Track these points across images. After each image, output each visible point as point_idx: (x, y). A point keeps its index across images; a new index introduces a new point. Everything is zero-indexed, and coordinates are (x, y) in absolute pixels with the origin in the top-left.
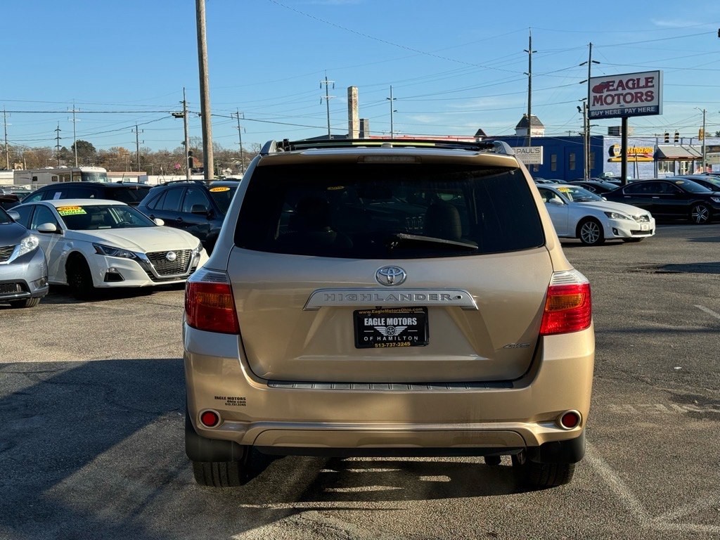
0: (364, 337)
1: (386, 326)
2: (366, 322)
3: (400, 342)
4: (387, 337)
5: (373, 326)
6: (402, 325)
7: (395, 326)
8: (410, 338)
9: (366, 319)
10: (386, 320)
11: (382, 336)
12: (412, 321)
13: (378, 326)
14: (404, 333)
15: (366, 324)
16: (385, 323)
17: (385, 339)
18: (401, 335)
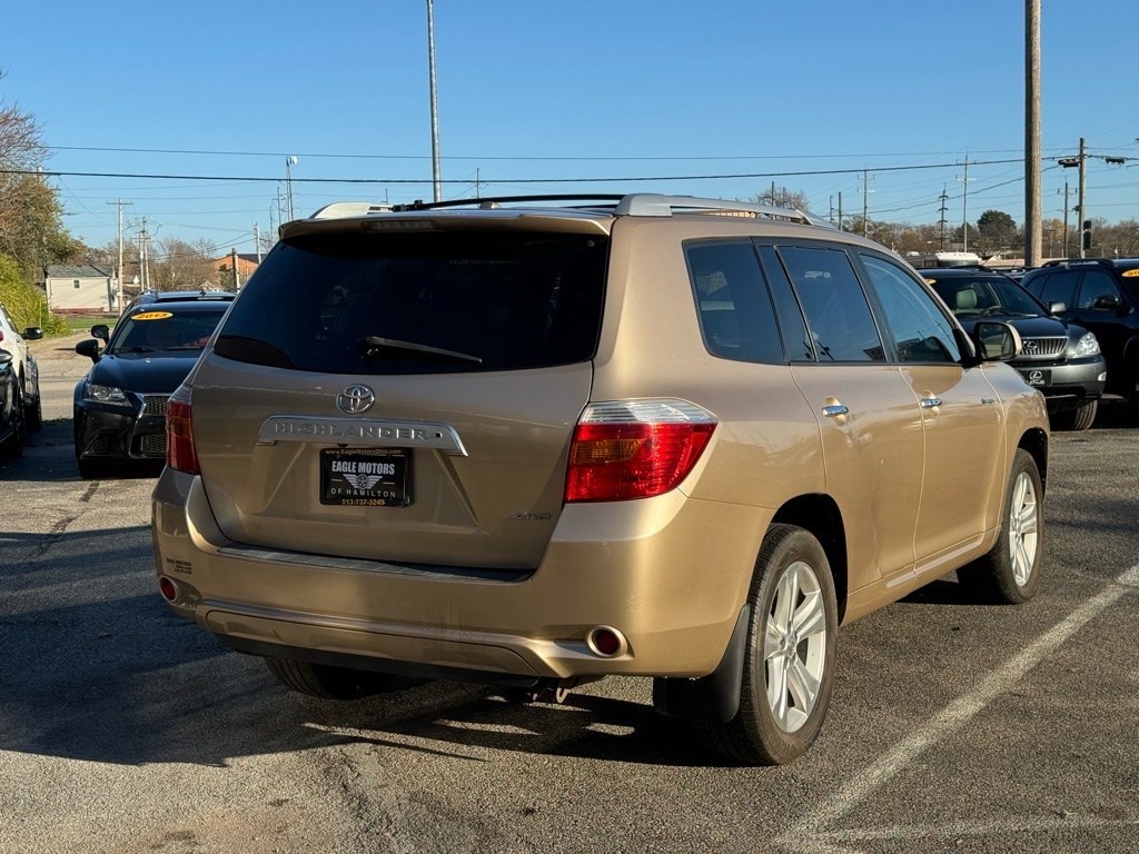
0: (332, 490)
1: (357, 474)
2: (334, 466)
3: (373, 498)
4: (358, 490)
5: (342, 473)
6: (377, 474)
7: (368, 475)
8: (386, 493)
9: (334, 463)
10: (357, 466)
11: (352, 488)
12: (388, 469)
13: (347, 473)
14: (378, 485)
15: (334, 470)
16: (357, 469)
17: (355, 492)
18: (376, 487)
